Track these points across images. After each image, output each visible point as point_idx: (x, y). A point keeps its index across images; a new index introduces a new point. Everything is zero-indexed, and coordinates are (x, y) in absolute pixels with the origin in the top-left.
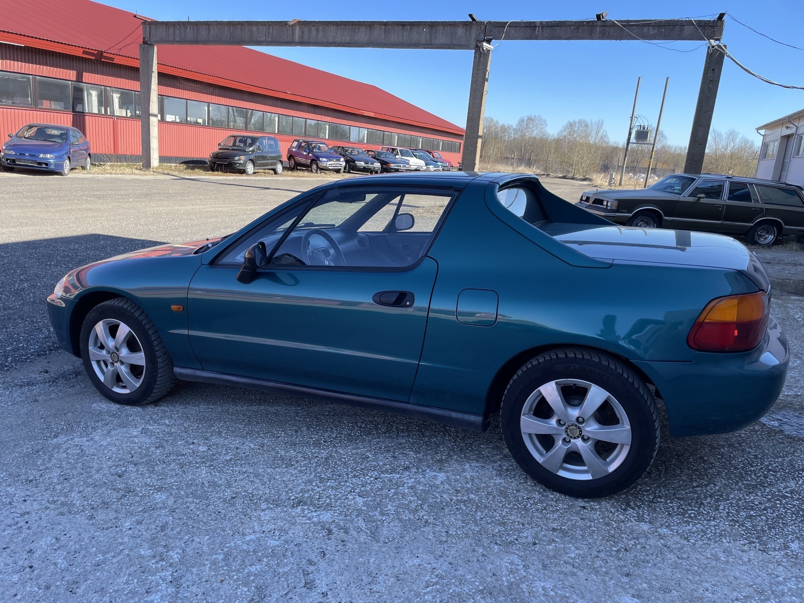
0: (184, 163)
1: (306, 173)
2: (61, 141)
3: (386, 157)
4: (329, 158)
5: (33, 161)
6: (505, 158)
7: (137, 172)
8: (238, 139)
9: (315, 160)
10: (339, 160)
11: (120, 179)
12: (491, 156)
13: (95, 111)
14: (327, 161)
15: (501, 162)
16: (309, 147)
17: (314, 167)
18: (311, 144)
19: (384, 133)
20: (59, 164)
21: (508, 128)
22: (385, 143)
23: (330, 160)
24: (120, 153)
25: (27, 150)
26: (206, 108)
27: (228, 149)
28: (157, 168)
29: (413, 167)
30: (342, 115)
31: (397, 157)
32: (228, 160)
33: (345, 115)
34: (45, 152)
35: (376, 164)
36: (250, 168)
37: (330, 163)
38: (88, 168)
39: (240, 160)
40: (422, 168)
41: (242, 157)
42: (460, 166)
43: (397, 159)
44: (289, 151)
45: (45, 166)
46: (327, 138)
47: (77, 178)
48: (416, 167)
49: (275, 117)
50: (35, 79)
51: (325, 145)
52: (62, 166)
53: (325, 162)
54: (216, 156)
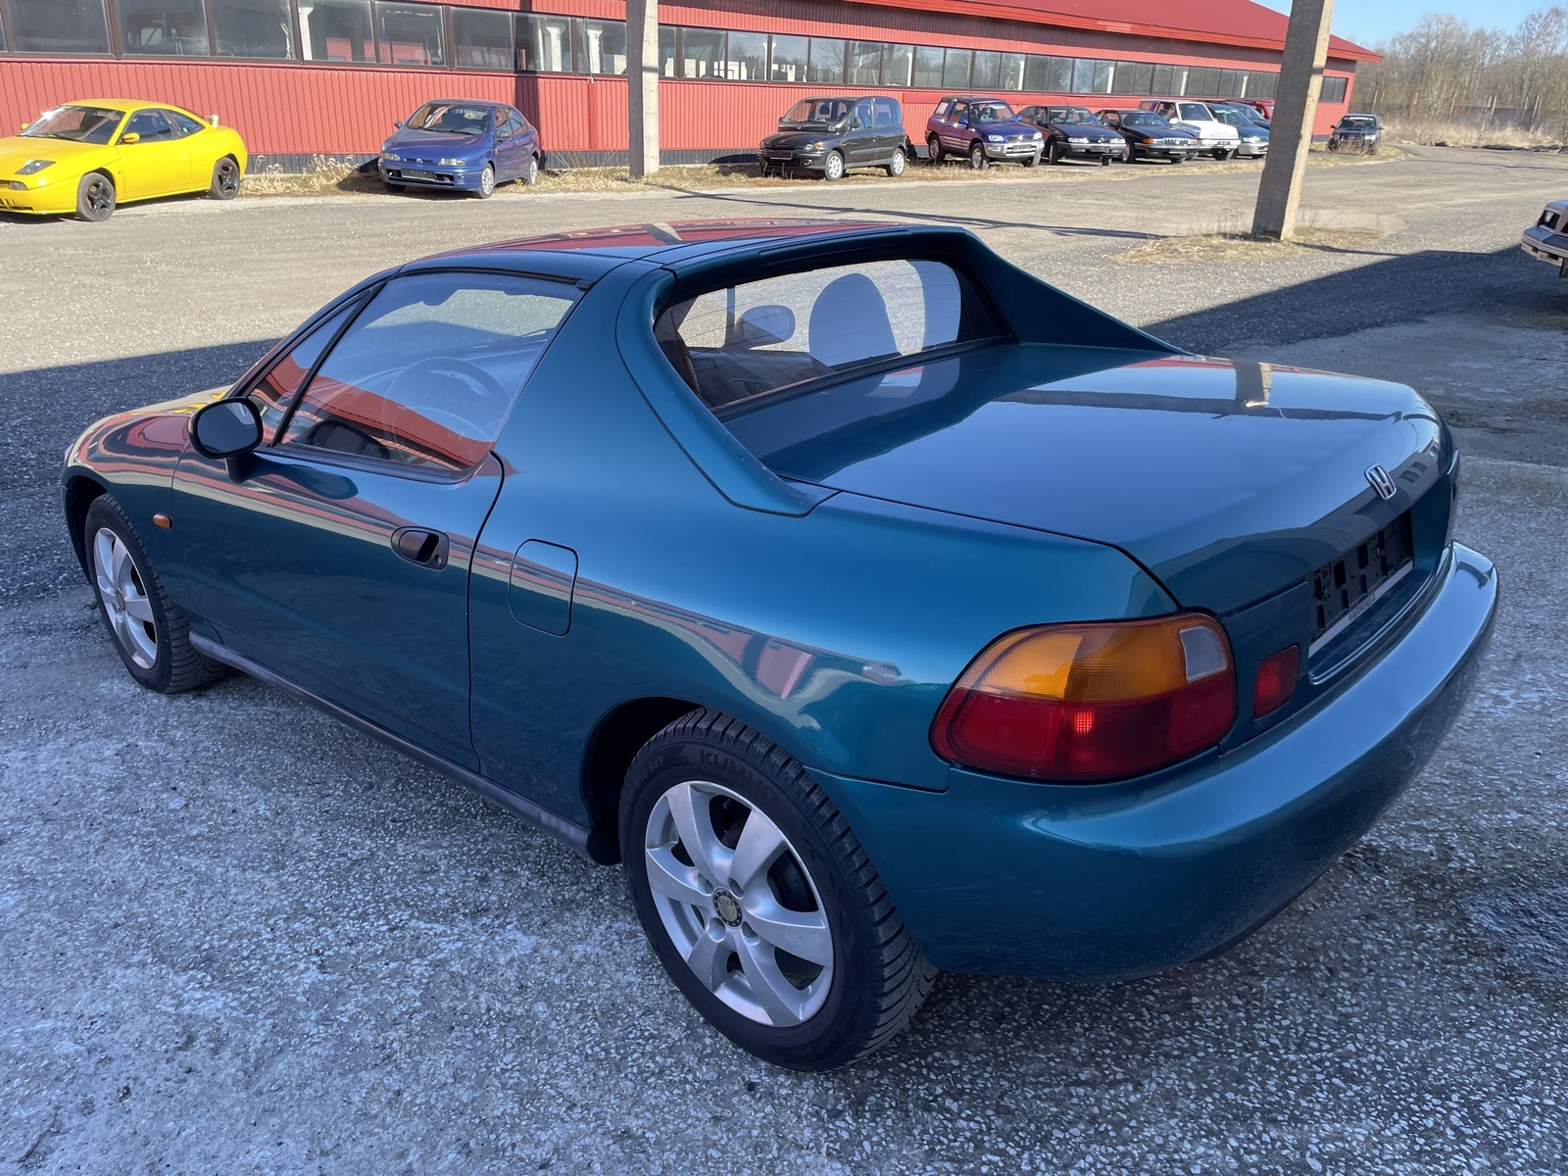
0: (716, 161)
1: (956, 170)
2: (480, 132)
3: (1146, 124)
4: (1009, 134)
5: (430, 173)
6: (1467, 108)
7: (614, 184)
8: (819, 105)
9: (979, 141)
10: (1030, 138)
11: (578, 202)
12: (1432, 105)
13: (557, 67)
14: (1004, 142)
15: (1457, 117)
16: (971, 114)
17: (977, 154)
18: (976, 106)
19: (1154, 68)
20: (473, 177)
21: (1495, 35)
22: (1156, 89)
23: (1011, 139)
24: (600, 147)
25: (420, 153)
26: (765, 45)
27: (795, 129)
28: (654, 176)
29: (1208, 144)
30: (1056, 35)
31: (1173, 121)
32: (792, 152)
33: (1063, 36)
34: (449, 155)
35: (1116, 140)
36: (835, 166)
37: (1011, 145)
38: (533, 180)
39: (814, 150)
40: (1229, 144)
41: (820, 143)
42: (1334, 134)
43: (1172, 125)
44: (931, 123)
45: (448, 181)
46: (1020, 88)
47: (503, 202)
48: (1216, 142)
49: (906, 52)
50: (447, 12)
51: (1003, 107)
52: (478, 179)
53: (998, 144)
54: (773, 146)
